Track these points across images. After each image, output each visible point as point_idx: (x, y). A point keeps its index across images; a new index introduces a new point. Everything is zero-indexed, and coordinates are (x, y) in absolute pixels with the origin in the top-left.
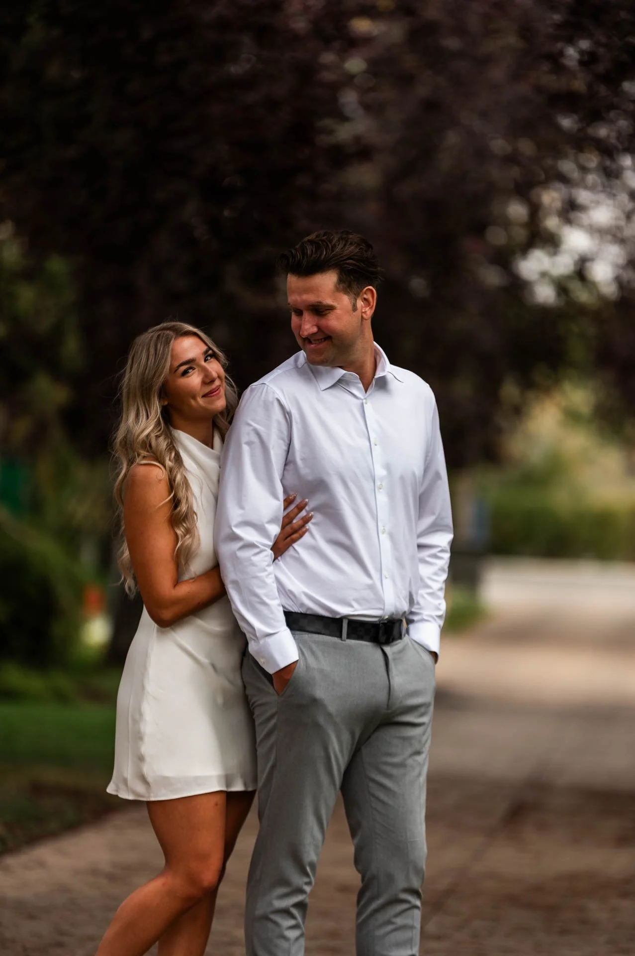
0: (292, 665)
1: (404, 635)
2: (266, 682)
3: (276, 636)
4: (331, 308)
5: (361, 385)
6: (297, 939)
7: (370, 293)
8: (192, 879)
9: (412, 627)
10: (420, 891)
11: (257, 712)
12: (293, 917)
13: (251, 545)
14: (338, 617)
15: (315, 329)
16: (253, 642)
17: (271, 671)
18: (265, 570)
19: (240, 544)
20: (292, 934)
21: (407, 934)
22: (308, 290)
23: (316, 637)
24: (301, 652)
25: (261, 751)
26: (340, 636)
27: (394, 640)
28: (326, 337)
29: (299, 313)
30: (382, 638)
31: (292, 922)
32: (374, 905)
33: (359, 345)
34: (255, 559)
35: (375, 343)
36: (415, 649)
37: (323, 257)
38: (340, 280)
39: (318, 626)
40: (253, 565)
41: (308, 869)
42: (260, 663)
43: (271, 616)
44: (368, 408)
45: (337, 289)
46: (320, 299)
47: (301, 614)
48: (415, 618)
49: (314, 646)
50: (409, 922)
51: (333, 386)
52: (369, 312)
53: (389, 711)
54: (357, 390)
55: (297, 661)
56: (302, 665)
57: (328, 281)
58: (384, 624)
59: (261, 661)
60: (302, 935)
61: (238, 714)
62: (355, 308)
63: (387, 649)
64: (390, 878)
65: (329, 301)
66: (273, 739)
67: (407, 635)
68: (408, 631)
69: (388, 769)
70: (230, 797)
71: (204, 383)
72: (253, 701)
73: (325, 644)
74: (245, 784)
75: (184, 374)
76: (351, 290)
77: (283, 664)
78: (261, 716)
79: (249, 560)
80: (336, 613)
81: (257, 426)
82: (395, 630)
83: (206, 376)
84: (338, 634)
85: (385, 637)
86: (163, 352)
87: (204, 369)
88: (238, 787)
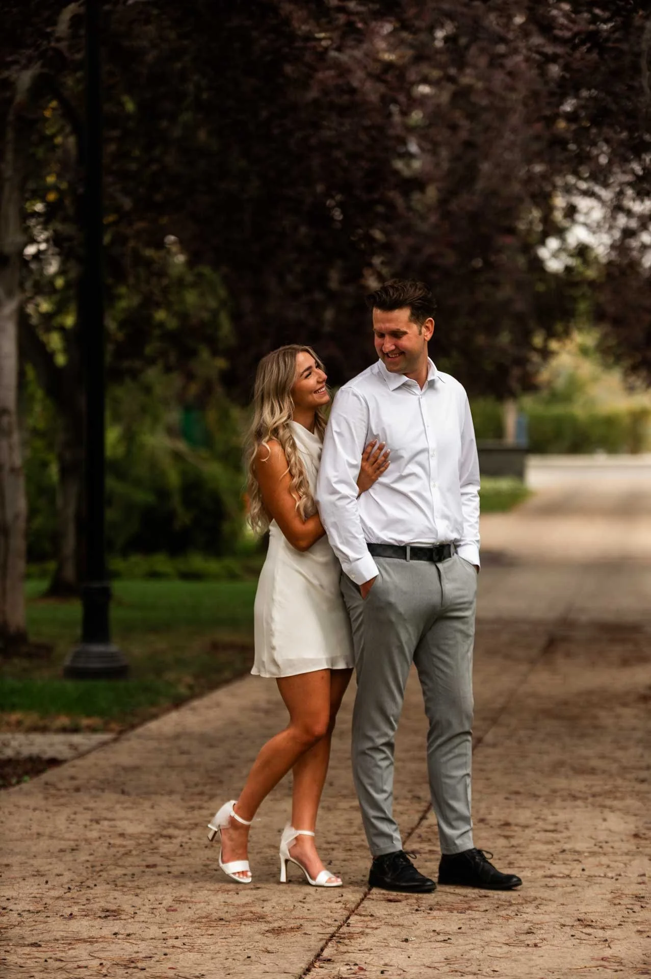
0: (372, 582)
1: (453, 554)
2: (356, 591)
3: (360, 560)
4: (405, 333)
5: (419, 387)
6: (388, 767)
7: (430, 322)
8: (307, 730)
9: (459, 550)
10: (471, 731)
11: (351, 613)
12: (384, 752)
13: (345, 497)
14: (403, 545)
15: (393, 347)
16: (345, 564)
17: (360, 583)
18: (355, 514)
19: (338, 496)
20: (384, 764)
21: (463, 760)
22: (390, 321)
23: (388, 559)
24: (380, 571)
25: (356, 639)
26: (405, 558)
27: (445, 558)
28: (401, 352)
29: (382, 336)
30: (436, 558)
31: (383, 756)
32: (439, 742)
33: (421, 359)
34: (349, 507)
35: (429, 358)
36: (462, 564)
37: (401, 298)
38: (412, 314)
39: (389, 552)
40: (347, 511)
41: (392, 719)
43: (360, 546)
44: (423, 400)
45: (410, 321)
46: (398, 328)
47: (378, 544)
48: (462, 543)
49: (387, 567)
50: (463, 751)
51: (399, 388)
52: (428, 336)
53: (444, 608)
54: (417, 391)
55: (376, 577)
56: (380, 579)
57: (403, 315)
58: (436, 548)
59: (352, 577)
60: (392, 764)
61: (339, 615)
62: (420, 333)
63: (440, 565)
64: (450, 724)
65: (404, 329)
66: (362, 629)
67: (455, 554)
68: (457, 553)
69: (446, 648)
70: (333, 673)
71: (318, 382)
72: (348, 606)
73: (395, 564)
74: (347, 664)
75: (307, 377)
76: (419, 321)
77: (368, 577)
78: (354, 614)
79: (344, 507)
80: (402, 542)
81: (345, 416)
82: (445, 552)
83: (320, 377)
84: (404, 557)
85: (438, 557)
86: (291, 362)
87: (317, 373)
88: (341, 666)
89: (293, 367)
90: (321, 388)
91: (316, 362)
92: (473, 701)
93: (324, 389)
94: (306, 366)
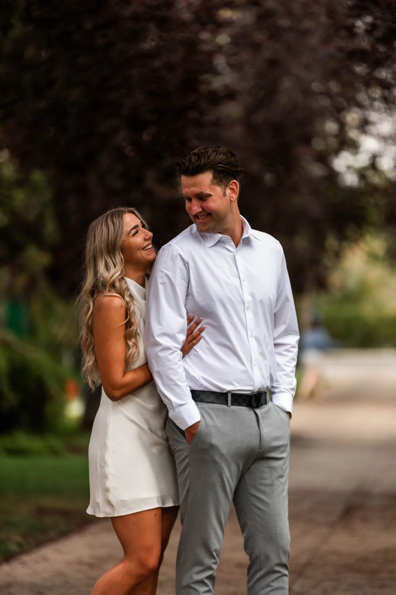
0: (197, 424)
1: (269, 402)
2: (181, 436)
3: (186, 405)
4: (210, 195)
5: (233, 244)
7: (235, 184)
8: (142, 563)
9: (274, 397)
10: (288, 565)
11: (176, 455)
12: (206, 585)
13: (167, 348)
14: (224, 392)
15: (200, 210)
16: (171, 410)
17: (183, 428)
18: (177, 364)
19: (160, 348)
22: (194, 185)
23: (211, 405)
24: (202, 415)
25: (180, 480)
26: (227, 404)
27: (262, 405)
28: (209, 214)
29: (190, 200)
30: (254, 404)
31: (206, 589)
32: (258, 575)
33: (230, 218)
34: (170, 357)
35: (241, 215)
36: (276, 410)
37: (202, 163)
38: (215, 177)
39: (212, 398)
40: (169, 360)
41: (214, 554)
42: (176, 424)
43: (182, 393)
44: (238, 258)
45: (213, 183)
46: (202, 190)
47: (201, 391)
48: (276, 390)
49: (211, 412)
50: (281, 585)
51: (215, 245)
52: (235, 197)
53: (261, 451)
54: (231, 246)
55: (200, 421)
56: (203, 423)
57: (207, 178)
58: (255, 395)
59: (177, 422)
62: (225, 195)
63: (258, 411)
64: (268, 558)
65: (208, 192)
66: (187, 472)
67: (270, 402)
68: (271, 400)
69: (262, 488)
70: (164, 511)
71: (145, 240)
72: (173, 448)
73: (217, 409)
74: (174, 502)
75: (134, 235)
76: (222, 184)
77: (190, 423)
78: (179, 458)
79: (166, 358)
80: (223, 389)
81: (167, 272)
82: (263, 400)
83: (146, 235)
84: (225, 403)
85: (256, 403)
86: (119, 223)
87: (143, 232)
88: (170, 504)
89: (121, 225)
90: (148, 245)
91: (142, 222)
92: (289, 537)
93: (150, 246)
94: (133, 225)
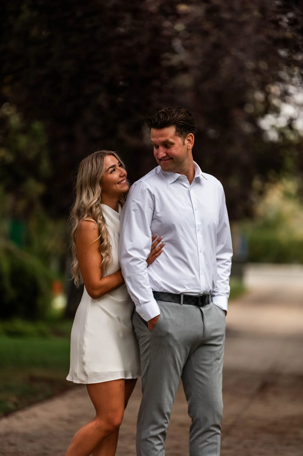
0: (157, 317)
2: (145, 325)
3: (149, 303)
4: (172, 144)
5: (188, 181)
6: (161, 450)
7: (191, 137)
8: (109, 421)
9: (214, 298)
10: (220, 426)
11: (140, 341)
12: (159, 439)
13: (136, 259)
14: (179, 293)
15: (165, 155)
16: (138, 306)
17: (147, 320)
18: (143, 271)
19: (131, 259)
20: (159, 448)
21: (214, 447)
22: (162, 136)
23: (168, 303)
24: (161, 311)
25: (142, 359)
26: (180, 303)
27: (206, 304)
28: (170, 158)
29: (157, 147)
30: (200, 304)
31: (159, 442)
32: (198, 433)
33: (186, 161)
34: (138, 266)
35: (194, 161)
36: (216, 309)
37: (168, 119)
38: (177, 131)
39: (169, 298)
40: (138, 269)
41: (166, 416)
43: (146, 293)
44: (192, 192)
45: (176, 135)
47: (161, 292)
48: (215, 294)
49: (168, 308)
50: (215, 441)
51: (175, 182)
52: (191, 146)
53: (204, 339)
54: (186, 183)
55: (159, 315)
56: (161, 317)
57: (171, 131)
58: (201, 297)
59: (142, 316)
60: (164, 448)
61: (130, 342)
62: (184, 144)
63: (203, 309)
64: (206, 419)
65: (171, 140)
66: (148, 353)
67: (211, 302)
69: (204, 367)
70: (126, 382)
71: (120, 177)
72: (138, 335)
73: (173, 306)
75: (111, 172)
76: (182, 135)
77: (152, 317)
78: (142, 342)
79: (136, 266)
80: (178, 292)
81: (138, 202)
82: (206, 301)
83: (121, 173)
86: (101, 162)
87: (120, 170)
88: (130, 377)
89: (102, 165)
90: (123, 180)
91: (119, 162)
92: (222, 405)
94: (111, 165)
